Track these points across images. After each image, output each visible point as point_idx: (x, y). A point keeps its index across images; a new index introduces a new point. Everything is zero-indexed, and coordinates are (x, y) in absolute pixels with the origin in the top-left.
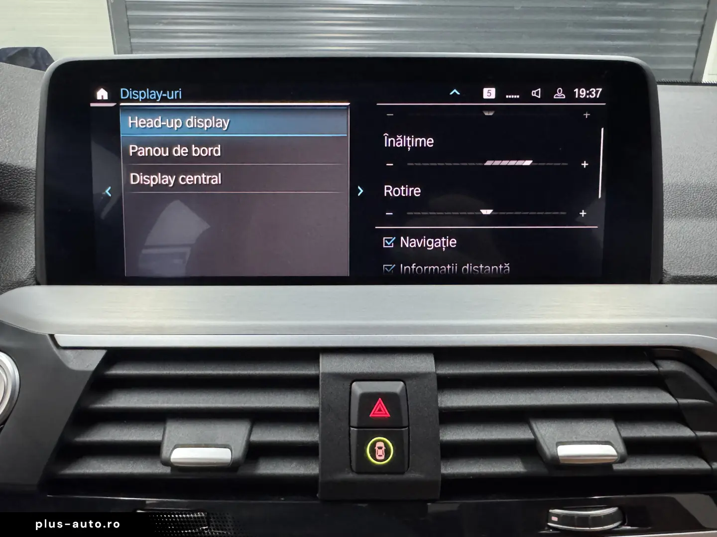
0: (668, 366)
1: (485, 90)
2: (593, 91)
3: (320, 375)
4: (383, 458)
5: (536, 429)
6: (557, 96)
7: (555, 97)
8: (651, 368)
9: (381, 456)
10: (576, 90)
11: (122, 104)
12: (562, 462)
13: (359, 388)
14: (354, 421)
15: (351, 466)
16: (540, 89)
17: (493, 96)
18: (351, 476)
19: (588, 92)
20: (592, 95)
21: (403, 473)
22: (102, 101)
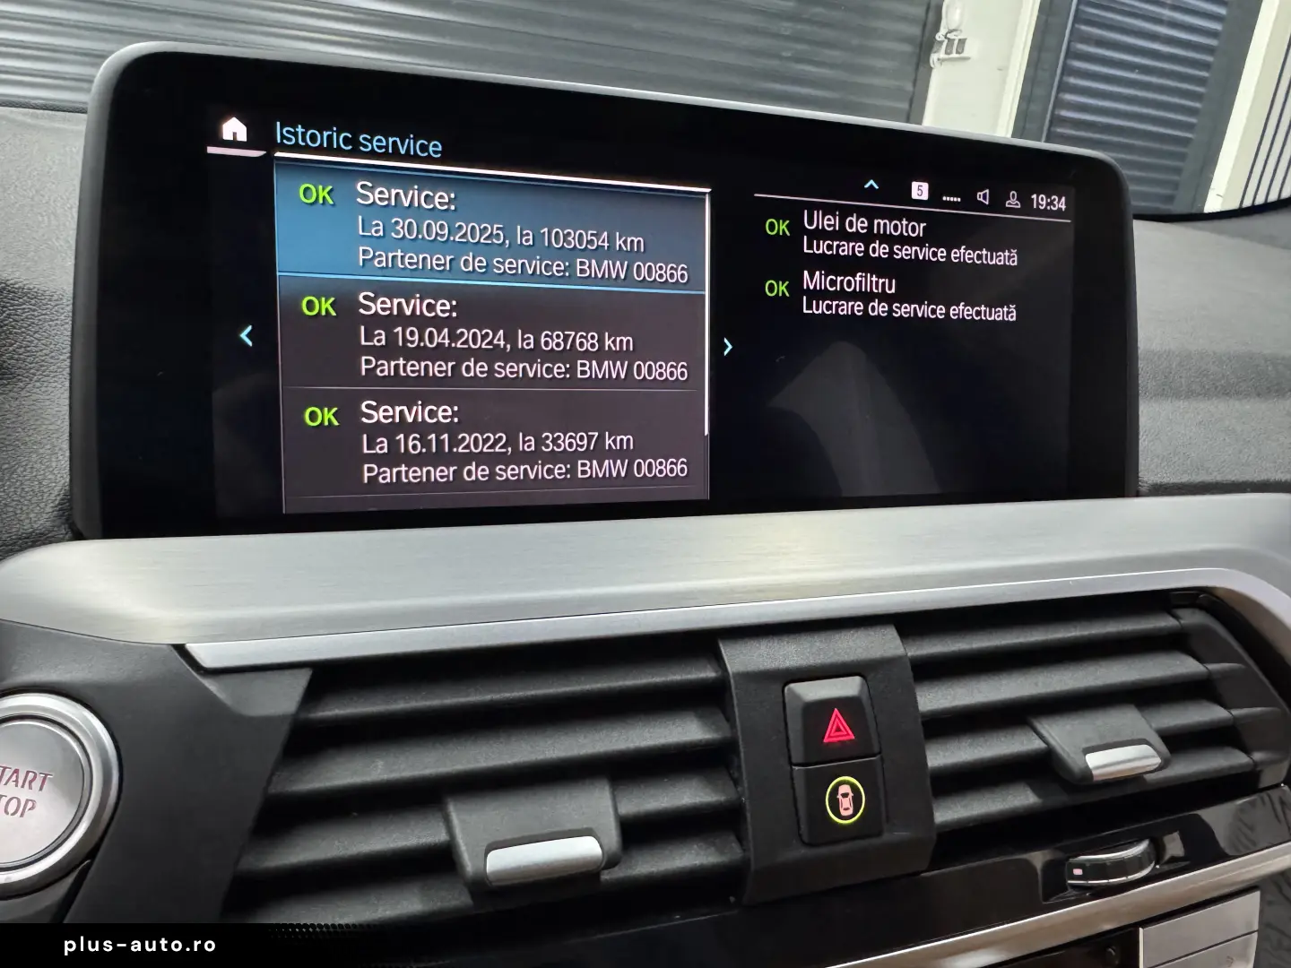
0: (1191, 618)
1: (915, 185)
2: (1055, 200)
3: (731, 679)
4: (850, 812)
6: (1009, 204)
9: (848, 809)
10: (1034, 196)
11: (278, 154)
12: (1095, 778)
14: (797, 756)
15: (800, 835)
16: (987, 191)
17: (925, 197)
18: (803, 852)
19: (1049, 200)
20: (1054, 206)
22: (234, 144)
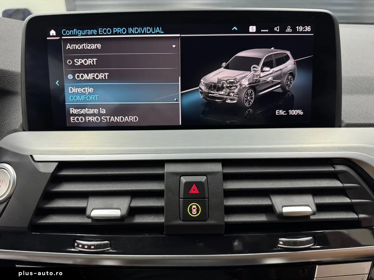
0: (340, 168)
1: (251, 27)
2: (306, 28)
3: (165, 173)
4: (195, 213)
5: (272, 199)
6: (287, 30)
7: (286, 31)
8: (331, 169)
9: (195, 212)
10: (298, 27)
11: (63, 38)
12: (285, 215)
13: (184, 179)
14: (182, 196)
15: (180, 218)
16: (278, 27)
18: (180, 222)
19: (303, 28)
20: (306, 30)
21: (206, 221)
22: (53, 36)
